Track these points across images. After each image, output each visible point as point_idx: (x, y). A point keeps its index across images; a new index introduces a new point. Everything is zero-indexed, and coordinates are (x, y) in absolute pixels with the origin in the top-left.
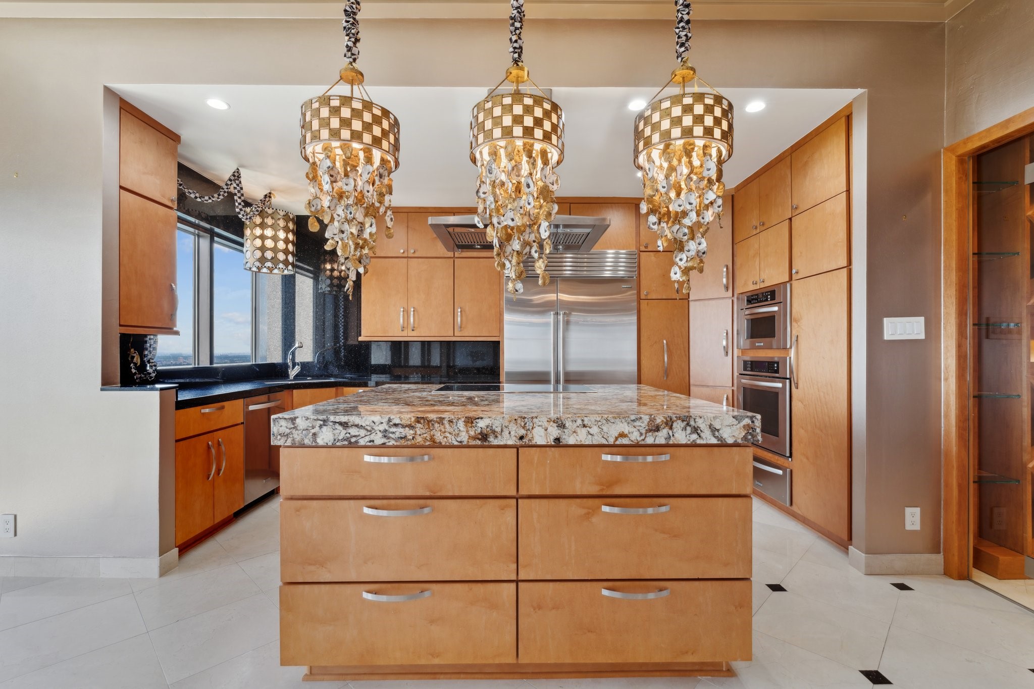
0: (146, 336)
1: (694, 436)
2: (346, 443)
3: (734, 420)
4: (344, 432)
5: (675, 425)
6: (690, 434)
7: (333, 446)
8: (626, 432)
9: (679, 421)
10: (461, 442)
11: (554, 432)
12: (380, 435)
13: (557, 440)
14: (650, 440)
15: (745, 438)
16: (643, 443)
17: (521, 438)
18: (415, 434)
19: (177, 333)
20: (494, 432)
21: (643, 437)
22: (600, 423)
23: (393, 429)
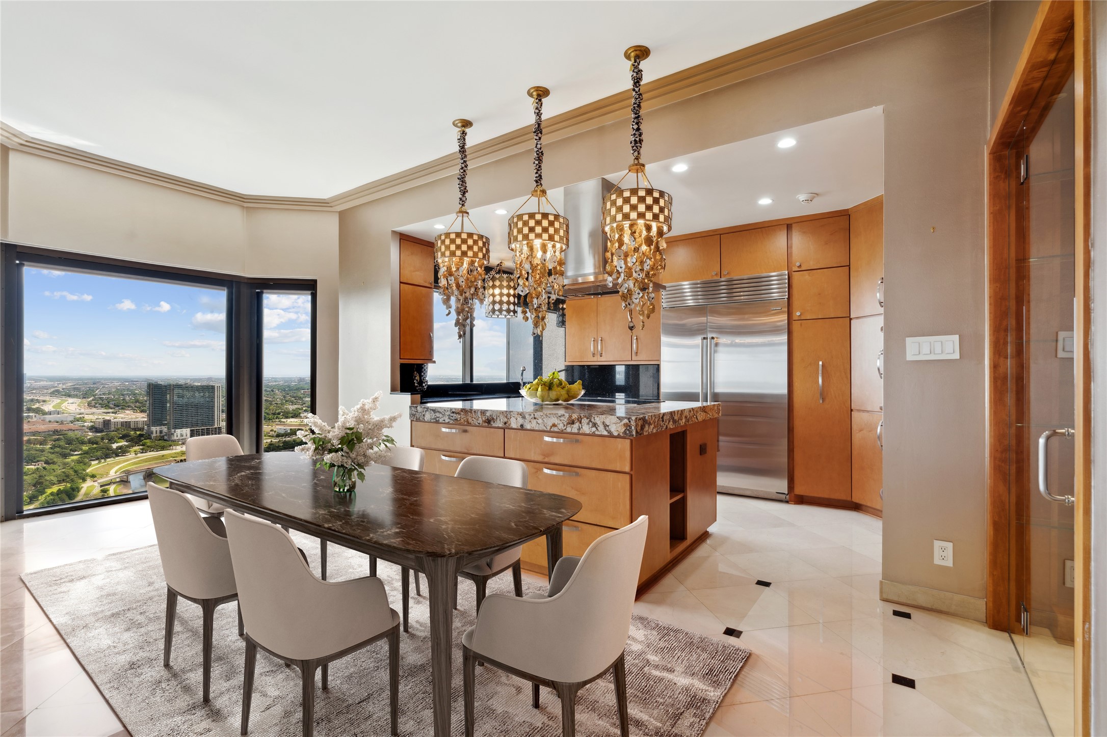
0: (423, 364)
1: (594, 429)
2: (435, 420)
3: (618, 419)
4: (434, 415)
5: (583, 420)
6: (592, 427)
7: (430, 422)
8: (556, 424)
9: (585, 419)
10: (479, 424)
11: (521, 421)
12: (447, 417)
13: (522, 426)
14: (569, 430)
15: (625, 432)
16: (565, 431)
17: (505, 423)
18: (461, 418)
19: (434, 362)
20: (493, 419)
21: (565, 428)
22: (543, 417)
23: (452, 415)
